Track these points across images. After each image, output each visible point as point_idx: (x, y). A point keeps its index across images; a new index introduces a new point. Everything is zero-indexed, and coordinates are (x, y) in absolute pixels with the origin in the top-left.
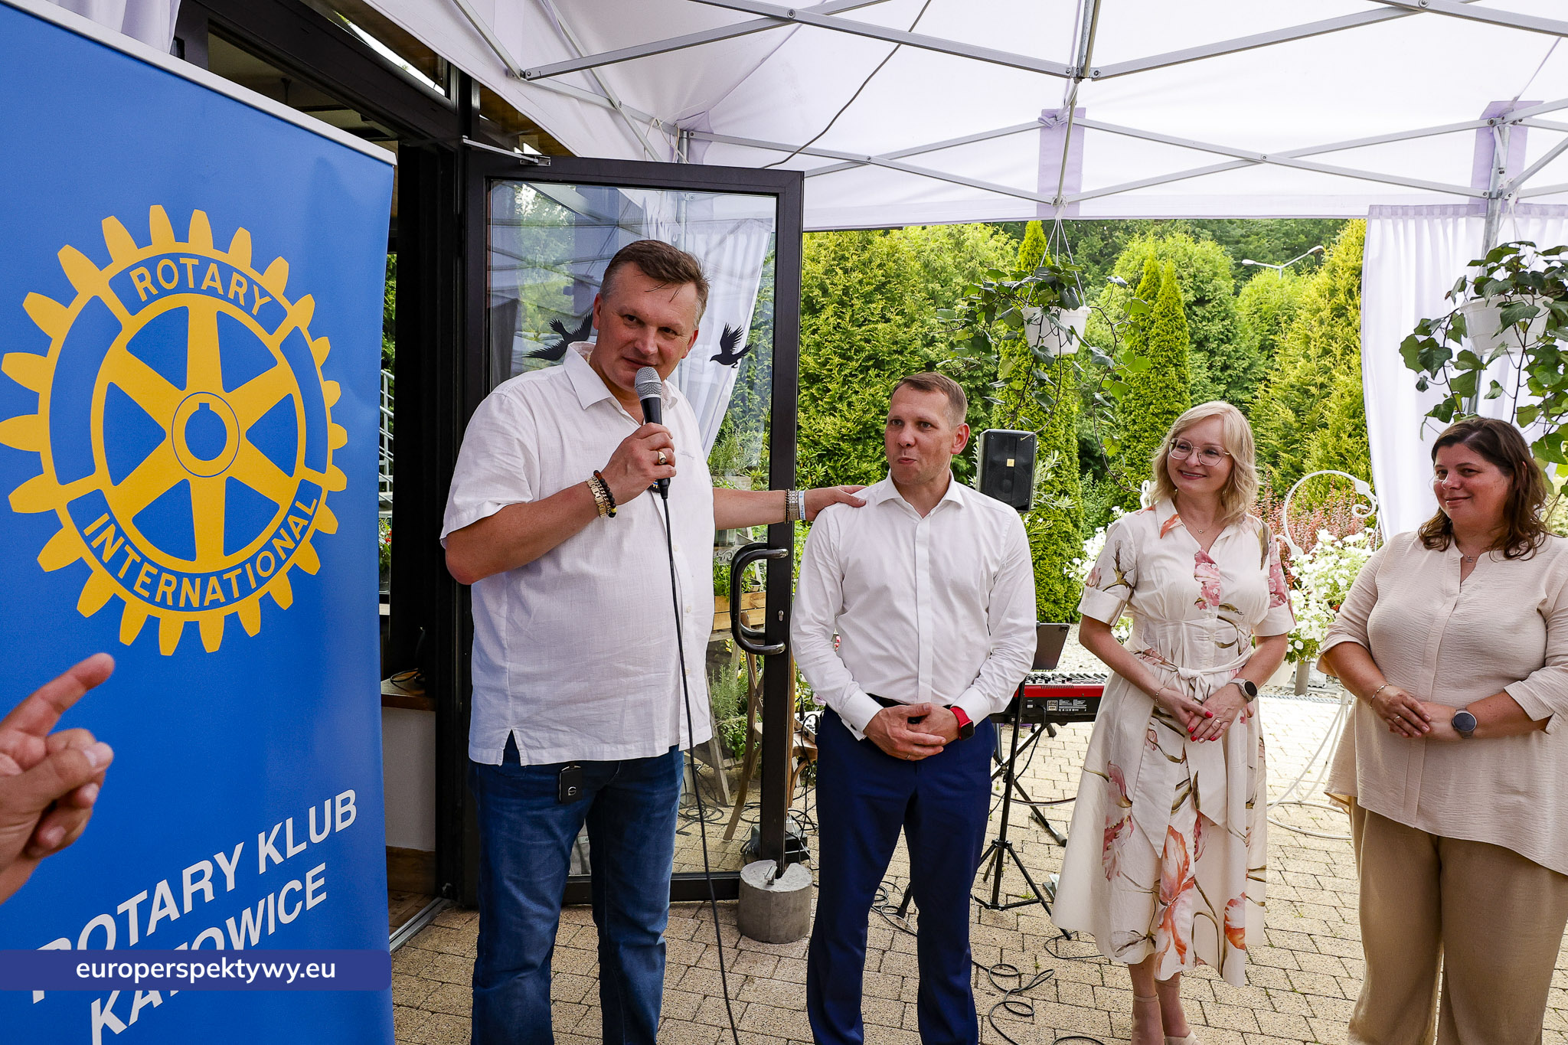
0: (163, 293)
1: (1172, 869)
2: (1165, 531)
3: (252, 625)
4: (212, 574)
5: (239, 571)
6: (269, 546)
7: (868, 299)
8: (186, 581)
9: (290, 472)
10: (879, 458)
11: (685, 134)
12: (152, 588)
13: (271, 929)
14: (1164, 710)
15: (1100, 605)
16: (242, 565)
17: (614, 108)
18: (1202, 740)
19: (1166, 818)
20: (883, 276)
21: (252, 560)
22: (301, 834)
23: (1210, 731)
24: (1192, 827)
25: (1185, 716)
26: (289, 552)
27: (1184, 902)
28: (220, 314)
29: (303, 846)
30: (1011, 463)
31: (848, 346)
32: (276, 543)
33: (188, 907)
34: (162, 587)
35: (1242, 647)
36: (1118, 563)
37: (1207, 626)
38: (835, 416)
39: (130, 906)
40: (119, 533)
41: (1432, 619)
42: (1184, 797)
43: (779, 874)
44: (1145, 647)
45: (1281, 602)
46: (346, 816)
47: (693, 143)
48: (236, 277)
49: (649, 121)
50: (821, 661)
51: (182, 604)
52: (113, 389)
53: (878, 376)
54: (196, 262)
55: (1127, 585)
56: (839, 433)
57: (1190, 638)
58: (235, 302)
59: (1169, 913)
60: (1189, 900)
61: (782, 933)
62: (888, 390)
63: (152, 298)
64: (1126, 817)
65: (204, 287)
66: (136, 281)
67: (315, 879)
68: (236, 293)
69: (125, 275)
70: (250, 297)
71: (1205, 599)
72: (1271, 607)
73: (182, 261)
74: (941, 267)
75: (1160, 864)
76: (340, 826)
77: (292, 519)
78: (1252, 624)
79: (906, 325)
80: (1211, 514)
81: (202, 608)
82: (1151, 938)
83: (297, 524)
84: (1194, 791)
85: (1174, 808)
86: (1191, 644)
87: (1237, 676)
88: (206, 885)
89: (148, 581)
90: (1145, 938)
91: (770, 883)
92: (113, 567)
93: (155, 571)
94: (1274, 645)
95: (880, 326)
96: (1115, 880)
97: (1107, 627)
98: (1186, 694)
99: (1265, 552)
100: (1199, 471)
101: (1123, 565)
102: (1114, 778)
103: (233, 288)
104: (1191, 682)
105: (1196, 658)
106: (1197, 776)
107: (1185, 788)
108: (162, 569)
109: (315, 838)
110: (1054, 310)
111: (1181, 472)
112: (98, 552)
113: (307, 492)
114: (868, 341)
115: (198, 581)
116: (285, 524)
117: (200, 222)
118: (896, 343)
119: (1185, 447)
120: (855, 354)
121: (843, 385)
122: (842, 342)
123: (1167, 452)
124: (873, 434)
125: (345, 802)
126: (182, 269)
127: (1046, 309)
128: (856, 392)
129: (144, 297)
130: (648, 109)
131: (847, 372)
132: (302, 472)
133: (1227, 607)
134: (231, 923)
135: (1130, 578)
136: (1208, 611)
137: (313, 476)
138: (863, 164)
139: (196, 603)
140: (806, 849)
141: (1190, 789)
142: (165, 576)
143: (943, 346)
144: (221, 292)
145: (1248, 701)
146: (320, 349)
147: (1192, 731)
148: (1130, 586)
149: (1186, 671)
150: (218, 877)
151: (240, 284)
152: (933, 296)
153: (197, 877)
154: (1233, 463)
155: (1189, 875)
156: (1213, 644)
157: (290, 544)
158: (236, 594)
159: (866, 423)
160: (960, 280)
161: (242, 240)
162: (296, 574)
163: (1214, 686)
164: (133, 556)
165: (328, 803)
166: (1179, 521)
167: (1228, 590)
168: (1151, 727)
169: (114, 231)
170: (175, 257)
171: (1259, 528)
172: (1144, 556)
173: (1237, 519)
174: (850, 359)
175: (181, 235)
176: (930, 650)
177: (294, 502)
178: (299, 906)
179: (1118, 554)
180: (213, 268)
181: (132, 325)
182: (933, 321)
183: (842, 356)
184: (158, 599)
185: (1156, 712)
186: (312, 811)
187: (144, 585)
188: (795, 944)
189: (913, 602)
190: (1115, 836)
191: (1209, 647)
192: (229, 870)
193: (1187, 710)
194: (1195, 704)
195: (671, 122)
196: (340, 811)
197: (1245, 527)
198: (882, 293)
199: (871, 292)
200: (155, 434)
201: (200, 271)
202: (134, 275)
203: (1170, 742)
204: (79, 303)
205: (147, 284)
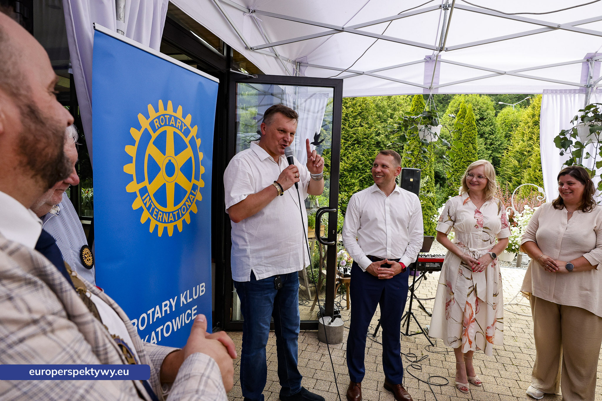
0: (161, 126)
1: (467, 316)
2: (465, 203)
3: (180, 229)
4: (171, 212)
5: (177, 212)
6: (185, 204)
7: (355, 118)
8: (164, 214)
9: (190, 180)
10: (358, 178)
11: (299, 64)
12: (157, 216)
13: (183, 325)
14: (465, 262)
15: (443, 228)
16: (178, 210)
17: (277, 57)
18: (477, 272)
19: (465, 298)
20: (360, 109)
21: (180, 208)
22: (191, 296)
23: (480, 269)
24: (474, 302)
25: (471, 264)
26: (190, 206)
27: (471, 327)
28: (174, 132)
29: (191, 299)
30: (411, 180)
31: (347, 136)
32: (187, 203)
33: (163, 315)
34: (159, 216)
35: (492, 241)
36: (449, 213)
37: (479, 234)
38: (342, 162)
39: (150, 312)
40: (150, 199)
41: (559, 233)
42: (472, 292)
43: (332, 321)
44: (458, 241)
45: (506, 227)
46: (202, 291)
47: (301, 67)
48: (178, 120)
49: (287, 60)
50: (352, 245)
51: (163, 221)
52: (149, 155)
53: (358, 147)
54: (169, 116)
55: (452, 221)
56: (344, 168)
57: (473, 238)
58: (178, 128)
59: (466, 330)
60: (473, 326)
61: (334, 341)
62: (362, 152)
63: (159, 128)
64: (452, 298)
65: (170, 124)
66: (155, 123)
67: (194, 310)
68: (178, 125)
69: (153, 121)
70: (181, 126)
71: (478, 225)
72: (502, 228)
73: (166, 116)
74: (383, 106)
75: (463, 314)
76: (201, 294)
77: (191, 196)
78: (495, 234)
79: (369, 128)
80: (481, 197)
81: (168, 223)
82: (461, 340)
83: (192, 197)
84: (475, 290)
85: (468, 295)
86: (473, 240)
87: (490, 251)
88: (167, 308)
89: (156, 214)
90: (459, 340)
91: (330, 324)
92: (148, 209)
93: (157, 211)
94: (503, 241)
95: (359, 128)
96: (449, 320)
97: (446, 235)
98: (472, 257)
99: (499, 210)
100: (476, 183)
101: (451, 214)
102: (448, 285)
103: (178, 124)
104: (474, 252)
105: (475, 245)
106: (476, 285)
107: (472, 289)
108: (159, 210)
109: (195, 297)
110: (429, 126)
111: (471, 183)
112: (145, 204)
113: (195, 187)
114: (355, 134)
115: (167, 214)
116: (189, 197)
117: (170, 104)
118: (365, 135)
119: (472, 175)
120: (350, 139)
121: (345, 150)
122: (345, 134)
123: (466, 177)
124: (356, 169)
125: (202, 286)
126: (165, 118)
127: (426, 126)
128: (350, 153)
129: (157, 128)
130: (287, 56)
131: (347, 145)
132: (194, 181)
133: (486, 228)
134: (173, 320)
135: (453, 218)
136: (479, 229)
137: (196, 182)
138: (361, 74)
139: (167, 221)
140: (340, 314)
141: (474, 289)
142: (160, 212)
143: (383, 136)
144: (174, 125)
145: (493, 259)
146: (199, 142)
147: (473, 269)
148: (453, 221)
149: (472, 249)
150: (171, 306)
151: (179, 123)
152: (379, 117)
153: (166, 305)
154: (488, 181)
155: (473, 318)
156: (481, 240)
157: (190, 204)
158: (177, 219)
159: (354, 165)
160: (390, 111)
161: (180, 109)
162: (191, 213)
163: (482, 254)
164: (153, 206)
165: (198, 286)
166: (469, 199)
167: (486, 222)
168: (460, 268)
169: (150, 108)
170: (164, 115)
171: (498, 202)
172: (458, 211)
173: (490, 199)
174: (348, 140)
175: (166, 109)
176: (391, 240)
177: (191, 191)
178: (190, 318)
179: (449, 210)
180: (173, 118)
181: (154, 136)
182: (379, 126)
183: (345, 139)
184: (158, 219)
185: (462, 263)
186: (194, 288)
187: (155, 215)
188: (338, 345)
189: (385, 224)
190: (449, 305)
191: (480, 241)
192: (173, 304)
193: (472, 262)
194: (475, 260)
195: (294, 60)
196: (201, 289)
197: (492, 201)
198: (360, 116)
199: (356, 116)
200: (158, 169)
201: (170, 119)
202: (155, 121)
203: (467, 273)
204: (142, 130)
205: (158, 124)
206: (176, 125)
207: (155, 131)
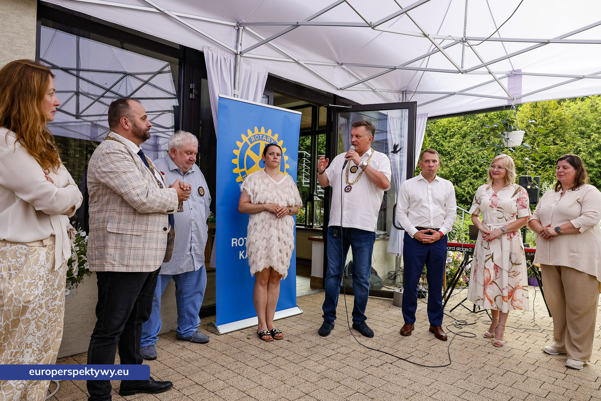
0: (256, 140)
2: (488, 189)
11: (405, 92)
15: (472, 209)
17: (373, 90)
19: (484, 264)
20: (554, 126)
24: (492, 268)
27: (490, 288)
35: (507, 219)
36: (476, 198)
37: (494, 213)
41: (551, 208)
42: (489, 259)
45: (523, 208)
47: (407, 94)
48: (269, 137)
49: (388, 91)
52: (248, 156)
54: (262, 135)
55: (478, 203)
63: (254, 141)
64: (477, 265)
65: (263, 139)
69: (250, 138)
70: (271, 141)
71: (493, 205)
72: (518, 209)
73: (260, 135)
79: (565, 146)
80: (502, 184)
84: (492, 257)
85: (485, 261)
86: (490, 218)
90: (481, 298)
95: (551, 147)
97: (476, 216)
99: (515, 194)
100: (498, 173)
102: (476, 255)
103: (268, 139)
104: (490, 227)
105: (492, 222)
106: (493, 253)
107: (489, 256)
114: (546, 153)
117: (263, 129)
119: (494, 167)
126: (259, 137)
130: (387, 88)
133: (499, 208)
136: (494, 209)
138: (453, 95)
151: (269, 139)
154: (507, 171)
155: (491, 280)
161: (270, 131)
166: (491, 186)
167: (499, 203)
168: (482, 240)
169: (249, 131)
170: (258, 135)
172: (481, 196)
175: (260, 131)
180: (265, 136)
181: (251, 145)
190: (476, 271)
191: (495, 219)
195: (398, 90)
197: (511, 187)
198: (554, 133)
199: (549, 133)
200: (254, 163)
201: (262, 137)
202: (252, 138)
203: (485, 244)
204: (243, 143)
205: (254, 139)
206: (267, 140)
207: (251, 143)
